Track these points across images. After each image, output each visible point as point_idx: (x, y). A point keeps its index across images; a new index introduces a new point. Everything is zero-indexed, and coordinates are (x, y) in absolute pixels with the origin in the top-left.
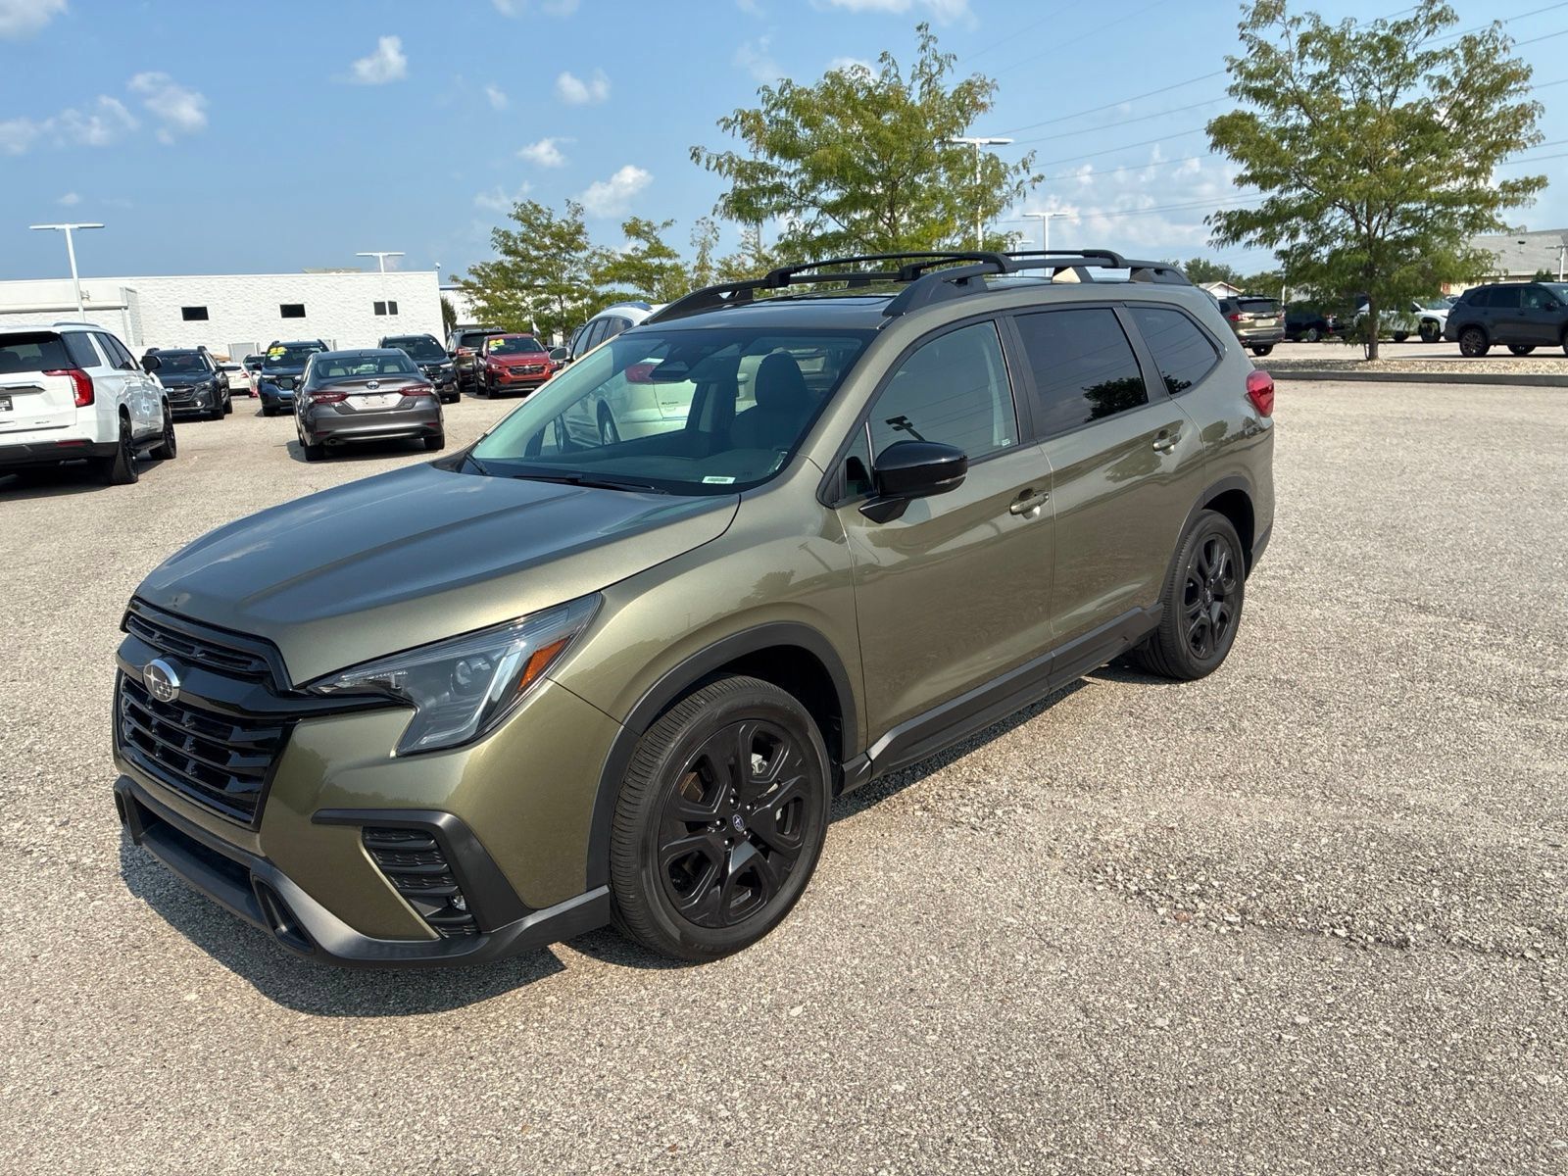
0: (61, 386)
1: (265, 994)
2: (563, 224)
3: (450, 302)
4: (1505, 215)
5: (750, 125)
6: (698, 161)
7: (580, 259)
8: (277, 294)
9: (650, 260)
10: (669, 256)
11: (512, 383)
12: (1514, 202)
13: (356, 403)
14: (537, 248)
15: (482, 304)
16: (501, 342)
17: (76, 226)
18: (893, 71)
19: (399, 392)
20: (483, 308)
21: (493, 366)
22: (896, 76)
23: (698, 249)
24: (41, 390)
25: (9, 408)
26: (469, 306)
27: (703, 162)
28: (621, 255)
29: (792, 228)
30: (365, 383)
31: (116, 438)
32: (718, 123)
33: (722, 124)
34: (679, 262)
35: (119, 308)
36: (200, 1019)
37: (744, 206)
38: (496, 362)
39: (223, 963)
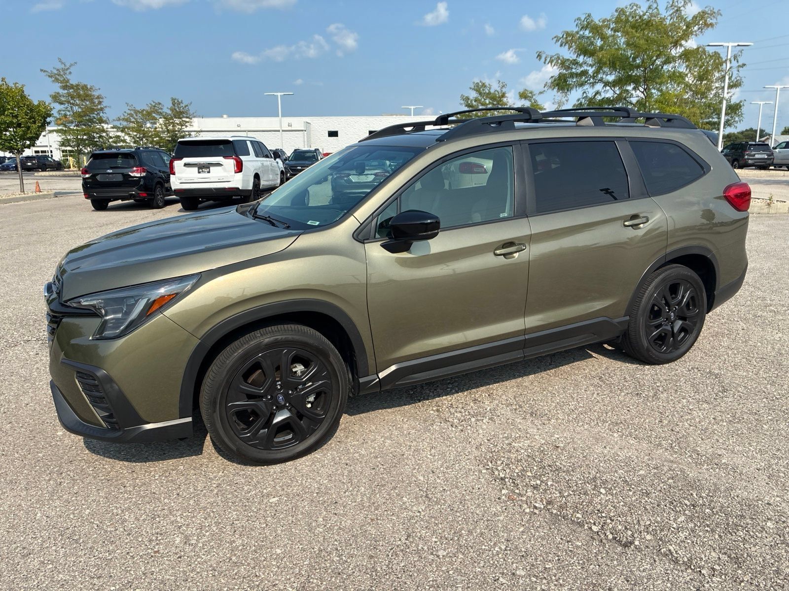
0: (229, 164)
2: (496, 92)
5: (568, 39)
6: (540, 59)
8: (368, 126)
14: (482, 105)
17: (283, 94)
18: (655, 5)
19: (374, 174)
22: (656, 8)
24: (222, 165)
25: (209, 172)
27: (543, 59)
29: (585, 95)
31: (251, 188)
32: (553, 39)
33: (555, 39)
35: (302, 131)
37: (561, 84)
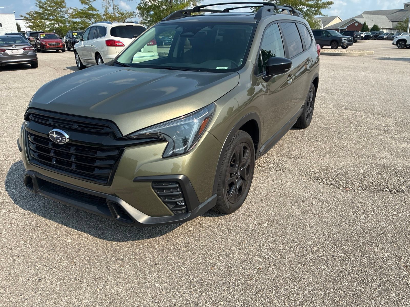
1: (95, 237)
3: (19, 24)
4: (322, 11)
7: (64, 11)
9: (89, 12)
10: (95, 10)
11: (50, 48)
12: (325, 8)
13: (9, 52)
14: (50, 7)
15: (31, 24)
16: (44, 35)
19: (23, 49)
20: (31, 25)
21: (43, 43)
23: (105, 9)
26: (27, 25)
28: (80, 10)
30: (11, 46)
34: (99, 13)
36: (78, 247)
38: (44, 41)
39: (74, 229)
